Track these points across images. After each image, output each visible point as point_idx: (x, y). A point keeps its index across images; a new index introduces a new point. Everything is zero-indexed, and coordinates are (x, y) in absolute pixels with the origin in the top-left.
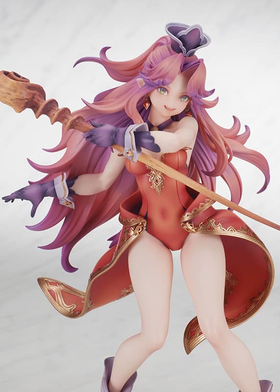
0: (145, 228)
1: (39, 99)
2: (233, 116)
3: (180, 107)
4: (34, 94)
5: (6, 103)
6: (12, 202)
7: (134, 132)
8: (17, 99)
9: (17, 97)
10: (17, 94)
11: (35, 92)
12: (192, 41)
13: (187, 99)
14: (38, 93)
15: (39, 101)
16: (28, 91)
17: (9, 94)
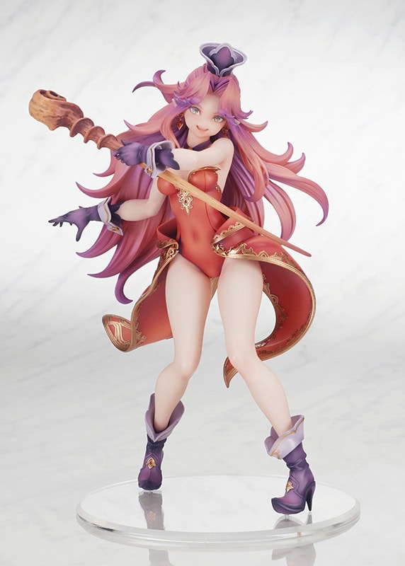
0: (177, 251)
1: (73, 117)
2: (288, 143)
3: (215, 128)
4: (67, 112)
5: (39, 120)
6: (61, 226)
7: (155, 149)
8: (49, 116)
9: (48, 114)
10: (48, 111)
11: (69, 110)
12: (223, 59)
13: (221, 120)
14: (72, 112)
15: (73, 119)
16: (61, 109)
17: (42, 111)
